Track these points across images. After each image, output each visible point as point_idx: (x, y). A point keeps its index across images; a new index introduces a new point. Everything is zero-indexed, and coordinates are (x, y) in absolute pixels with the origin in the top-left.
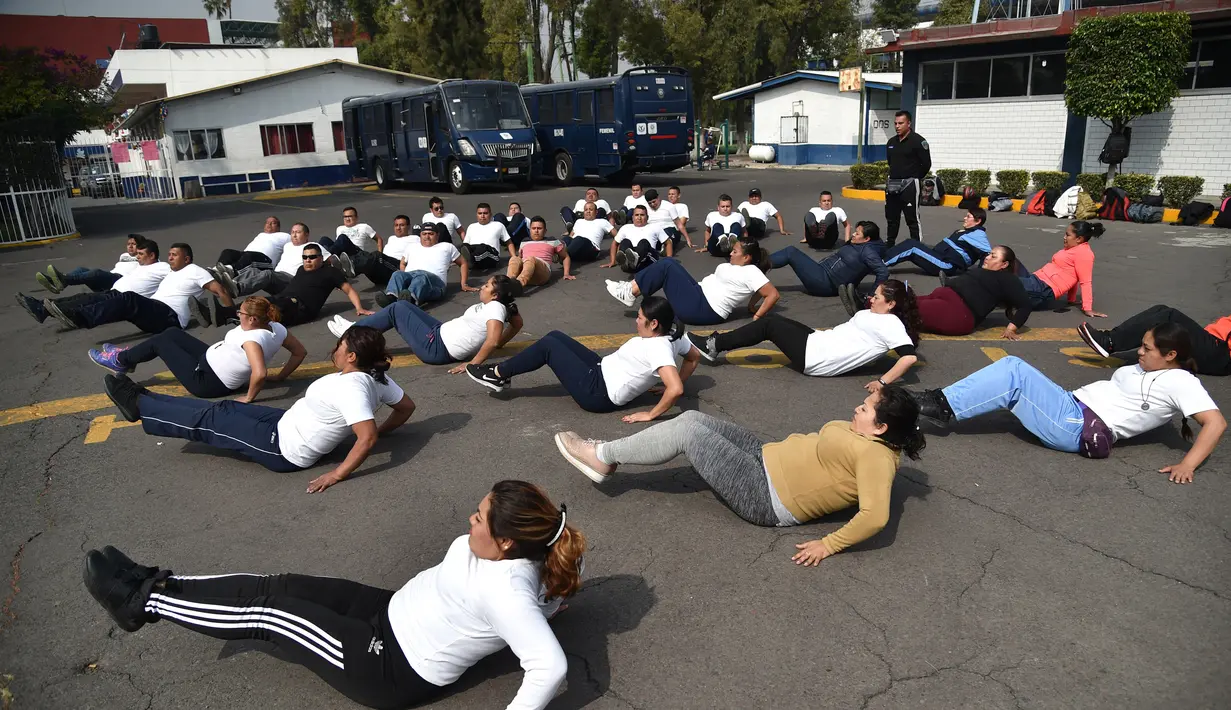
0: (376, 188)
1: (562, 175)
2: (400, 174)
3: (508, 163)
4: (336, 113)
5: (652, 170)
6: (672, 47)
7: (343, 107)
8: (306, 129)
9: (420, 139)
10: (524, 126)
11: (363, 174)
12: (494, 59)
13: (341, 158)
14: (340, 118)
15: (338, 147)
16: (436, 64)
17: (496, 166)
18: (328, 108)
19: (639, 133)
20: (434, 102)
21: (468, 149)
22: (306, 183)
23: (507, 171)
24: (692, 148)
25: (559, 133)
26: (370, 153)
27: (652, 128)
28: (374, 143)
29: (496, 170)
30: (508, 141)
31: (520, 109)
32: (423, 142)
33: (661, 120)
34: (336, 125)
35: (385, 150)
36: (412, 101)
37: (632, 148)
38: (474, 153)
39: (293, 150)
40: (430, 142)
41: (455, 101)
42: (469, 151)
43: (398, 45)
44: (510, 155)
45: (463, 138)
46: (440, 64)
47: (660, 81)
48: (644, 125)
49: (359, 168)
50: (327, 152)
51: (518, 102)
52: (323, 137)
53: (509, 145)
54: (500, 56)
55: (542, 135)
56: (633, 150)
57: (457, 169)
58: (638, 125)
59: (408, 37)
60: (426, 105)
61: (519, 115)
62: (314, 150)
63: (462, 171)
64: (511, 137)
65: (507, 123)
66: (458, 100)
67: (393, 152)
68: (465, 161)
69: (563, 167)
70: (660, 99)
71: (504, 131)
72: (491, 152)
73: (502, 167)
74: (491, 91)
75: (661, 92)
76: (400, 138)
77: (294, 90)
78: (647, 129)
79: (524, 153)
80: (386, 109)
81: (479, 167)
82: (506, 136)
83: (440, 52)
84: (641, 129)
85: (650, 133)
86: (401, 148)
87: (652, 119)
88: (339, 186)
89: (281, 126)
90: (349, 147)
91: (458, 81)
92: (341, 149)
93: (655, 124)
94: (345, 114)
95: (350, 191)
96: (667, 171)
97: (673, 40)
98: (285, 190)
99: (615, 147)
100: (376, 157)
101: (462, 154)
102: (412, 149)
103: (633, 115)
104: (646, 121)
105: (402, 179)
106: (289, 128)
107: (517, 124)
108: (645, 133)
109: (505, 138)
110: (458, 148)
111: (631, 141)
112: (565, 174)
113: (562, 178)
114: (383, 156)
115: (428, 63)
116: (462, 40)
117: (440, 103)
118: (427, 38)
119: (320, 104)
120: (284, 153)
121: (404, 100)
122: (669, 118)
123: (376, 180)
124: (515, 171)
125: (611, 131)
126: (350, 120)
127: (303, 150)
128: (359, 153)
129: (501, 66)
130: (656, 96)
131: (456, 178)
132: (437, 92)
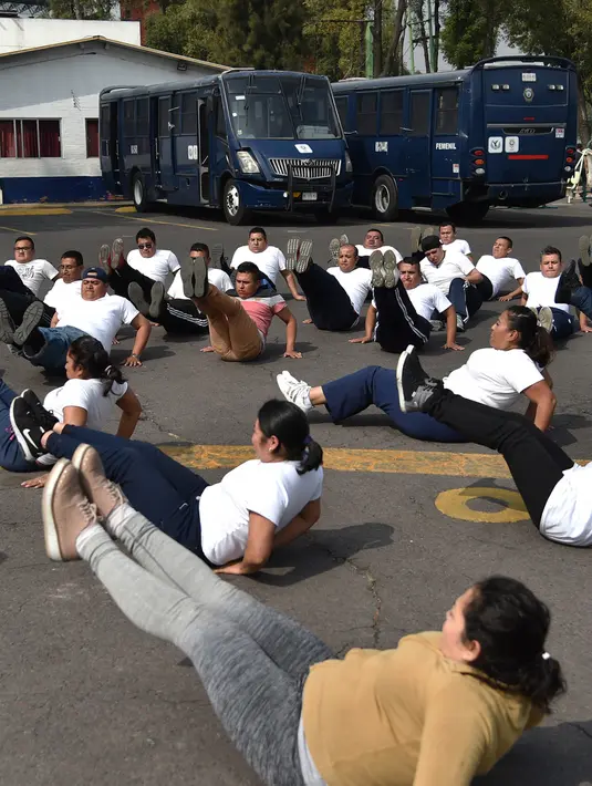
0: (133, 209)
1: (381, 206)
2: (163, 194)
3: (303, 185)
4: (91, 107)
5: (510, 203)
6: (573, 30)
7: (101, 100)
8: (51, 127)
9: (190, 147)
10: (332, 136)
11: (118, 190)
12: (326, 43)
13: (91, 168)
14: (95, 114)
15: (91, 153)
16: (240, 46)
17: (286, 190)
18: (82, 99)
19: (491, 150)
20: (210, 98)
21: (249, 164)
22: (45, 198)
23: (301, 195)
24: (572, 174)
25: (381, 147)
26: (129, 163)
27: (512, 144)
28: (134, 149)
29: (285, 195)
30: (306, 156)
31: (329, 112)
32: (193, 152)
33: (528, 133)
34: (90, 123)
35: (146, 160)
36: (184, 95)
37: (480, 171)
38: (257, 170)
39: (32, 154)
40: (203, 152)
41: (238, 98)
42: (250, 167)
43: (194, 20)
44: (307, 175)
45: (245, 150)
46: (246, 47)
47: (529, 77)
48: (500, 139)
49: (114, 183)
50: (77, 159)
51: (326, 103)
52: (73, 139)
53: (307, 161)
54: (335, 40)
55: (357, 148)
56: (481, 175)
57: (234, 191)
58: (491, 139)
59: (207, 11)
60: (200, 102)
61: (327, 121)
62: (59, 155)
63: (240, 194)
64: (310, 151)
65: (309, 131)
66: (243, 98)
67: (156, 163)
68: (245, 181)
69: (384, 194)
70: (526, 103)
71: (303, 141)
72: (281, 171)
73: (295, 191)
74: (290, 87)
75: (528, 92)
76: (166, 145)
77: (39, 73)
78: (504, 144)
79: (326, 174)
80: (152, 103)
81: (262, 189)
82: (303, 149)
83: (247, 30)
84: (495, 145)
85: (507, 150)
86: (166, 161)
87: (513, 132)
88: (87, 204)
89: (18, 122)
90: (104, 154)
91: (248, 71)
92: (96, 156)
93: (516, 139)
94: (102, 110)
95: (98, 211)
96: (534, 205)
97: (575, 19)
98: (16, 205)
99: (456, 170)
100: (135, 169)
101: (240, 170)
102: (180, 162)
103: (484, 126)
104: (503, 133)
105: (166, 201)
106: (29, 124)
107: (322, 133)
108: (500, 150)
109: (301, 151)
110: (237, 163)
111: (479, 162)
112: (387, 205)
113: (382, 210)
114: (144, 169)
115: (230, 46)
116: (277, 15)
117: (217, 101)
118: (229, 12)
119: (73, 95)
120: (19, 156)
121: (174, 93)
122: (538, 130)
123: (133, 199)
124: (311, 197)
125: (452, 146)
126: (108, 117)
127: (45, 154)
128: (116, 162)
129: (337, 54)
130: (522, 99)
131: (231, 202)
132: (215, 85)
